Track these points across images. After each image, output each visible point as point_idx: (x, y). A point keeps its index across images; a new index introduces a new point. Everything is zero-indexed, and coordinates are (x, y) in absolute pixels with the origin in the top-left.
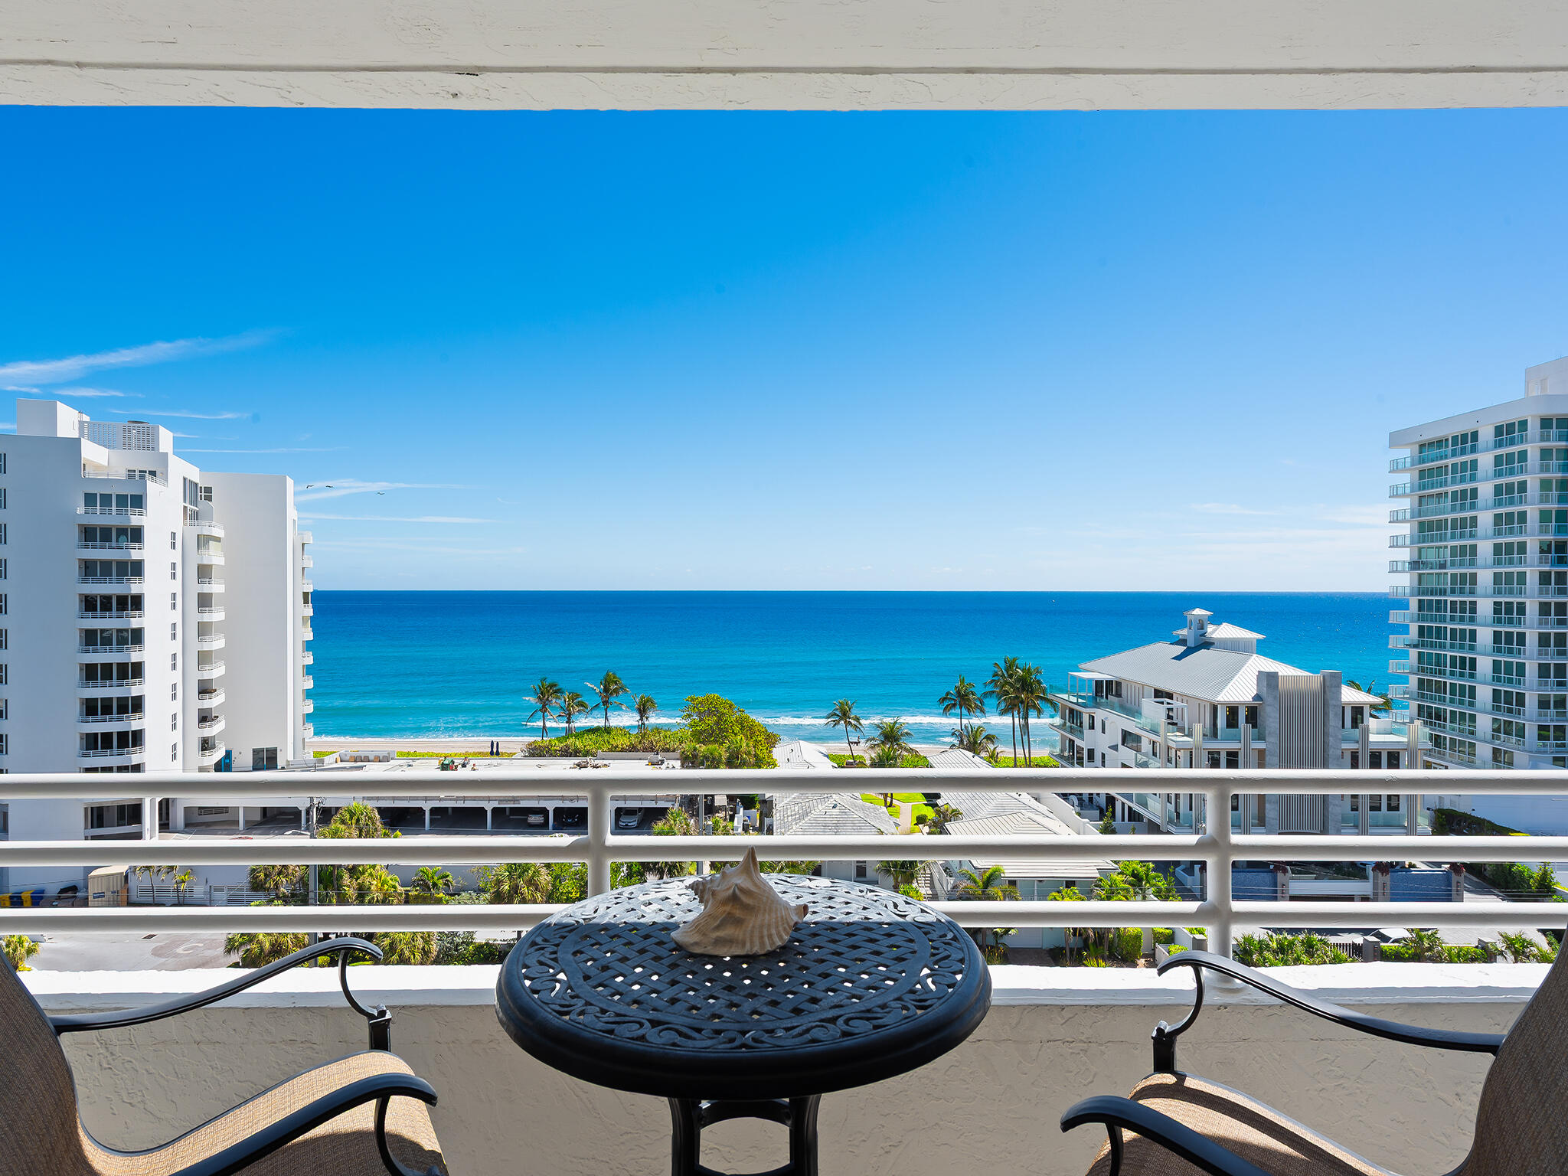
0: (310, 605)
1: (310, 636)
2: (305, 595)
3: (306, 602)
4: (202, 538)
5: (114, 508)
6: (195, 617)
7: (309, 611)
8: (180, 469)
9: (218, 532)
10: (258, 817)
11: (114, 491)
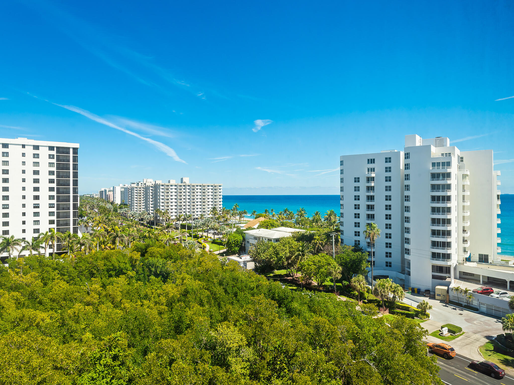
0: (500, 200)
1: (499, 212)
2: (498, 196)
3: (498, 199)
4: (464, 176)
5: (441, 167)
6: (461, 204)
7: (499, 202)
8: (457, 152)
9: (468, 173)
10: (486, 280)
11: (441, 161)
